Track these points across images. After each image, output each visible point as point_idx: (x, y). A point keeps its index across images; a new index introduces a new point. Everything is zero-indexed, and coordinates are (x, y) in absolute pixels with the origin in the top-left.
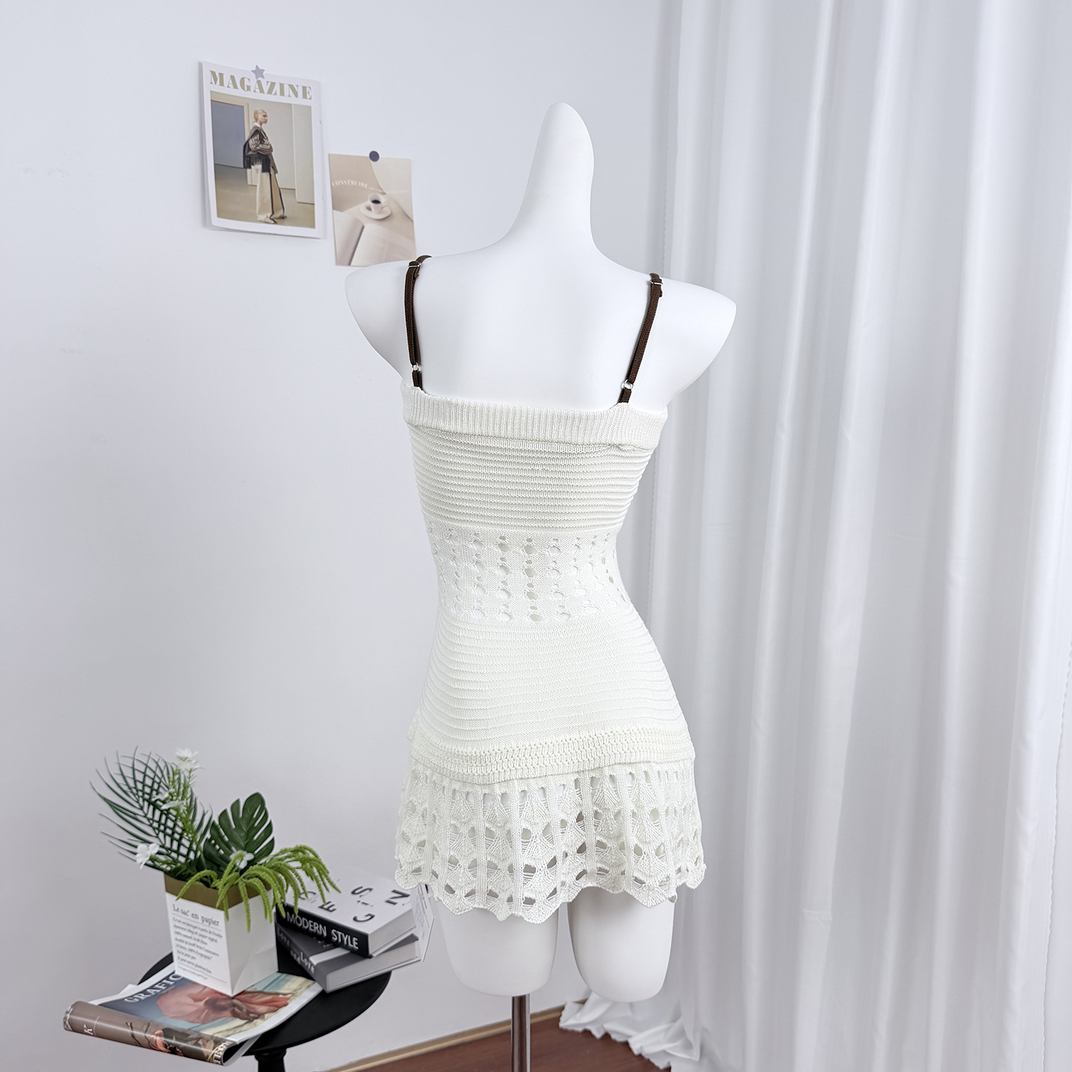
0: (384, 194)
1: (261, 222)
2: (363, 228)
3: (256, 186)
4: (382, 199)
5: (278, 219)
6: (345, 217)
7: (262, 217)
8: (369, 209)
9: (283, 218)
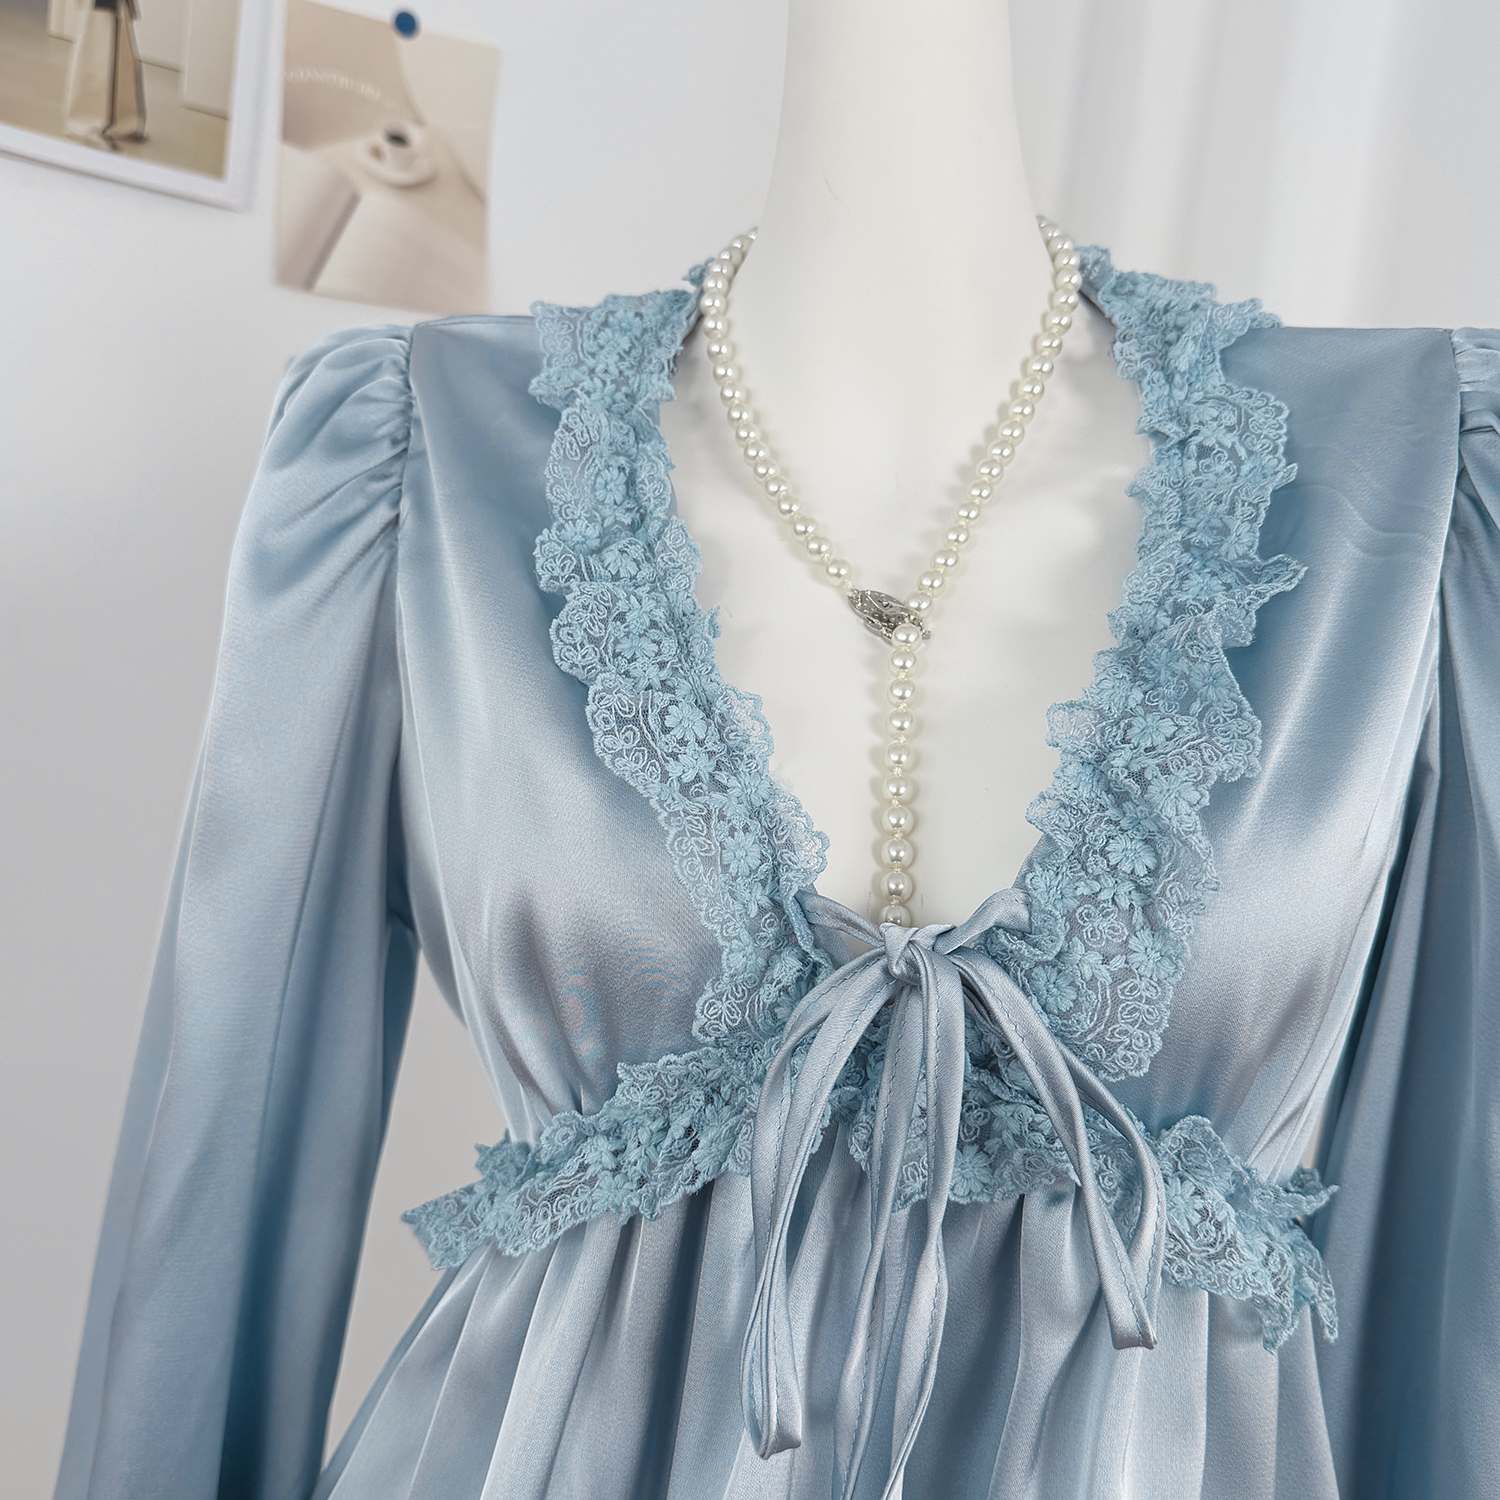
0: (419, 122)
1: (73, 138)
2: (353, 201)
3: (70, 41)
4: (415, 135)
5: (124, 139)
6: (309, 166)
7: (80, 127)
8: (377, 153)
9: (137, 138)
